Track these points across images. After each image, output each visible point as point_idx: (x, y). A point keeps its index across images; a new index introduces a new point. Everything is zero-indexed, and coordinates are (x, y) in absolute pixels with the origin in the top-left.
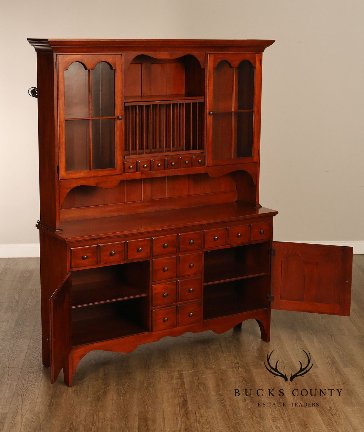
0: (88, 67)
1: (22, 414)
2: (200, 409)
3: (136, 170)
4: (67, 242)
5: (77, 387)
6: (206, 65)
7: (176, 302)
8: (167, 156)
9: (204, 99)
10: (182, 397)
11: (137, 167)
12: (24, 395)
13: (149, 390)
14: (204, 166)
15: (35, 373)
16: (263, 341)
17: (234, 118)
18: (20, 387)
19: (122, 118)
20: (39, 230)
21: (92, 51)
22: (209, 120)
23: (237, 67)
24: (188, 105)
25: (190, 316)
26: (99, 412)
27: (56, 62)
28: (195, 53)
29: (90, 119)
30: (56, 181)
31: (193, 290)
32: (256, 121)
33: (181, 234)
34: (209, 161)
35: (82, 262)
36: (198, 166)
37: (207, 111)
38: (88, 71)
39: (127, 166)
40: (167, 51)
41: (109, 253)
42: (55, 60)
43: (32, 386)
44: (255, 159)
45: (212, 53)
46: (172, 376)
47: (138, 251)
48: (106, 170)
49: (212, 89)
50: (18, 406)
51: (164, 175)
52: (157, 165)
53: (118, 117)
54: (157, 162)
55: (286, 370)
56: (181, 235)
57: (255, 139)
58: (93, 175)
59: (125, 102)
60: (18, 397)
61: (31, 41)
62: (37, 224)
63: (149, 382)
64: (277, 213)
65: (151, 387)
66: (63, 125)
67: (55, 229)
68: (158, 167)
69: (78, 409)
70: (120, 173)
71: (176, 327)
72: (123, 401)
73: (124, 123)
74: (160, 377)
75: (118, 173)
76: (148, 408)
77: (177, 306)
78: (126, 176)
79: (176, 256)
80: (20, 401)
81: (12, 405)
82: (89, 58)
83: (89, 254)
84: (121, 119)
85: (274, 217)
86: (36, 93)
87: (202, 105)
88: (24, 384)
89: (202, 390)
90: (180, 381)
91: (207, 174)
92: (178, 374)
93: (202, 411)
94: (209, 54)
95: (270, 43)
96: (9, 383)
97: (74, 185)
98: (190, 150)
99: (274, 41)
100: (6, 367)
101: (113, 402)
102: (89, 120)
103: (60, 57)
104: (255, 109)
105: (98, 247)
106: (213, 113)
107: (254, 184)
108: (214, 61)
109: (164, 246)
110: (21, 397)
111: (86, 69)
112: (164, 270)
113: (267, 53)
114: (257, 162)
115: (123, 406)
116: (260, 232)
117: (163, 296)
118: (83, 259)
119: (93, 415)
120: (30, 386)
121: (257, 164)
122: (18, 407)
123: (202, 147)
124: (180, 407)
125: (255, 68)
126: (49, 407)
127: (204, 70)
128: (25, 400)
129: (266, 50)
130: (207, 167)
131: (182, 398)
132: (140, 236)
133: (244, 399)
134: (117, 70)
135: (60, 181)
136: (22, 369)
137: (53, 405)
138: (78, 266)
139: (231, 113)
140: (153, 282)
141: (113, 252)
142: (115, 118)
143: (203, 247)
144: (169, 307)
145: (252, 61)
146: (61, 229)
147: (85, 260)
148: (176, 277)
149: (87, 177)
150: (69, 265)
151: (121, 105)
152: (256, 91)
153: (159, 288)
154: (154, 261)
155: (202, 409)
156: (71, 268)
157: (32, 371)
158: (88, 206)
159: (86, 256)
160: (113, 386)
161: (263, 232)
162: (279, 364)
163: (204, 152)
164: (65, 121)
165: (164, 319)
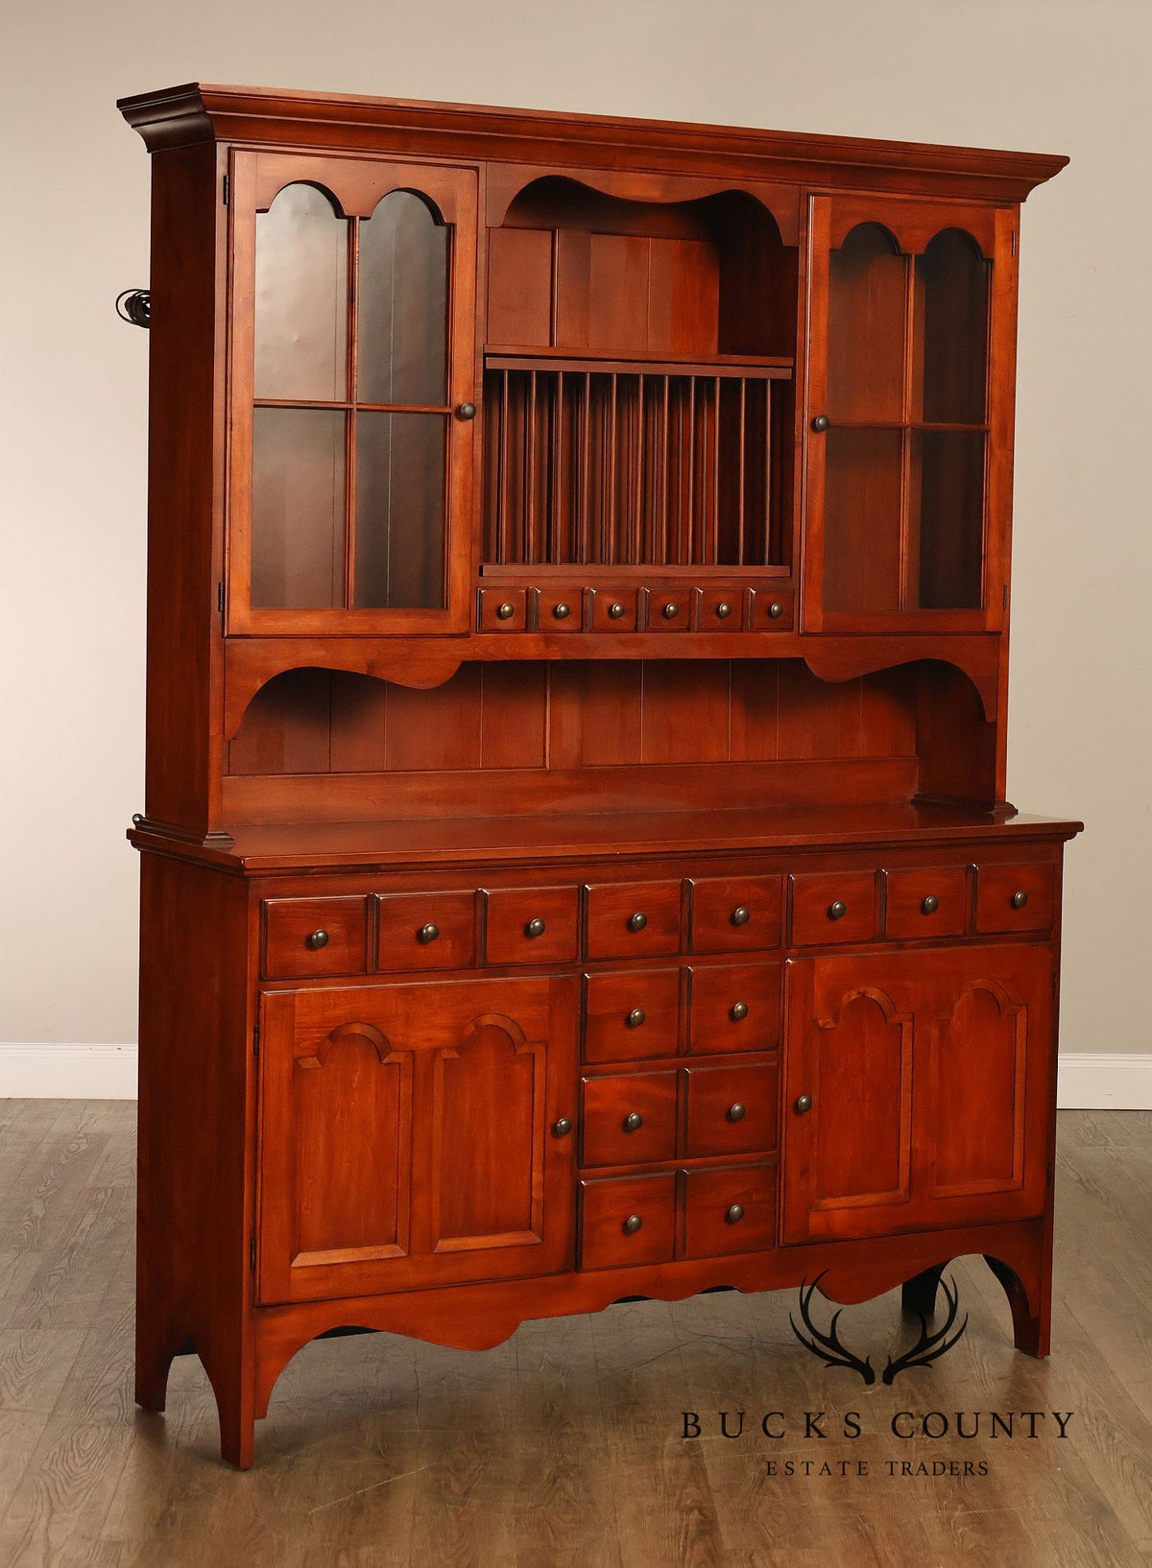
0: (347, 211)
1: (49, 1549)
2: (767, 1547)
3: (526, 626)
4: (246, 873)
5: (272, 1473)
6: (802, 234)
7: (675, 1157)
8: (647, 579)
9: (794, 369)
10: (696, 1512)
11: (528, 616)
12: (60, 1490)
13: (562, 1488)
14: (791, 630)
15: (102, 1429)
16: (1024, 1355)
17: (908, 448)
18: (46, 1465)
19: (475, 412)
21: (366, 148)
22: (811, 452)
23: (921, 251)
24: (731, 385)
25: (728, 1219)
26: (357, 1546)
27: (225, 177)
28: (761, 189)
29: (350, 406)
30: (213, 642)
31: (743, 1111)
32: (994, 469)
33: (701, 880)
34: (810, 614)
35: (304, 956)
36: (767, 630)
37: (804, 416)
38: (346, 221)
39: (489, 606)
40: (654, 170)
41: (411, 930)
42: (221, 170)
43: (92, 1466)
44: (991, 622)
45: (823, 190)
47: (528, 933)
48: (407, 615)
49: (823, 331)
50: (32, 1522)
51: (633, 654)
52: (605, 612)
53: (459, 408)
54: (608, 600)
55: (1116, 1441)
56: (699, 885)
57: (990, 542)
58: (355, 629)
59: (486, 355)
60: (35, 1496)
61: (133, 108)
62: (133, 827)
63: (561, 1463)
64: (1078, 827)
65: (569, 1477)
66: (247, 421)
67: (205, 832)
68: (612, 621)
69: (274, 1535)
70: (463, 628)
71: (674, 1259)
72: (458, 1517)
73: (480, 437)
74: (606, 1451)
75: (455, 631)
76: (556, 1538)
77: (679, 1174)
78: (484, 647)
79: (678, 969)
80: (40, 1506)
81: (9, 1520)
82: (346, 173)
83: (334, 929)
84: (471, 417)
85: (1066, 843)
86: (146, 310)
87: (786, 392)
88: (60, 1460)
89: (778, 1491)
90: (685, 1463)
91: (801, 662)
92: (681, 1444)
93: (778, 1555)
94: (814, 194)
95: (1049, 166)
97: (281, 665)
98: (737, 563)
99: (1065, 161)
101: (416, 1518)
102: (346, 410)
103: (241, 159)
104: (993, 423)
105: (370, 901)
106: (828, 425)
107: (989, 720)
108: (834, 224)
109: (630, 925)
110: (46, 1496)
111: (339, 213)
112: (629, 1022)
113: (1038, 206)
114: (1000, 633)
115: (455, 1531)
116: (1013, 900)
117: (626, 1126)
118: (311, 944)
119: (339, 1552)
120: (82, 1466)
121: (998, 639)
122: (34, 1524)
123: (782, 555)
124: (686, 1539)
125: (992, 261)
126: (157, 1526)
127: (791, 255)
128: (62, 1504)
129: (1037, 194)
130: (802, 635)
131: (695, 1515)
132: (537, 875)
133: (947, 1524)
134: (458, 229)
135: (228, 641)
136: (52, 1415)
137: (173, 1523)
138: (291, 975)
139: (898, 431)
140: (587, 1064)
141: (430, 929)
142: (447, 410)
143: (783, 941)
144: (647, 1176)
145: (979, 236)
146: (226, 834)
147: (319, 951)
148: (678, 1055)
149: (334, 637)
150: (252, 969)
151: (469, 364)
152: (996, 351)
153: (606, 1091)
154: (592, 980)
155: (778, 1546)
156: (263, 979)
157: (91, 1422)
158: (332, 770)
159: (320, 935)
160: (416, 1472)
161: (1025, 899)
162: (1088, 1422)
163: (791, 576)
164: (255, 406)
165: (625, 1224)
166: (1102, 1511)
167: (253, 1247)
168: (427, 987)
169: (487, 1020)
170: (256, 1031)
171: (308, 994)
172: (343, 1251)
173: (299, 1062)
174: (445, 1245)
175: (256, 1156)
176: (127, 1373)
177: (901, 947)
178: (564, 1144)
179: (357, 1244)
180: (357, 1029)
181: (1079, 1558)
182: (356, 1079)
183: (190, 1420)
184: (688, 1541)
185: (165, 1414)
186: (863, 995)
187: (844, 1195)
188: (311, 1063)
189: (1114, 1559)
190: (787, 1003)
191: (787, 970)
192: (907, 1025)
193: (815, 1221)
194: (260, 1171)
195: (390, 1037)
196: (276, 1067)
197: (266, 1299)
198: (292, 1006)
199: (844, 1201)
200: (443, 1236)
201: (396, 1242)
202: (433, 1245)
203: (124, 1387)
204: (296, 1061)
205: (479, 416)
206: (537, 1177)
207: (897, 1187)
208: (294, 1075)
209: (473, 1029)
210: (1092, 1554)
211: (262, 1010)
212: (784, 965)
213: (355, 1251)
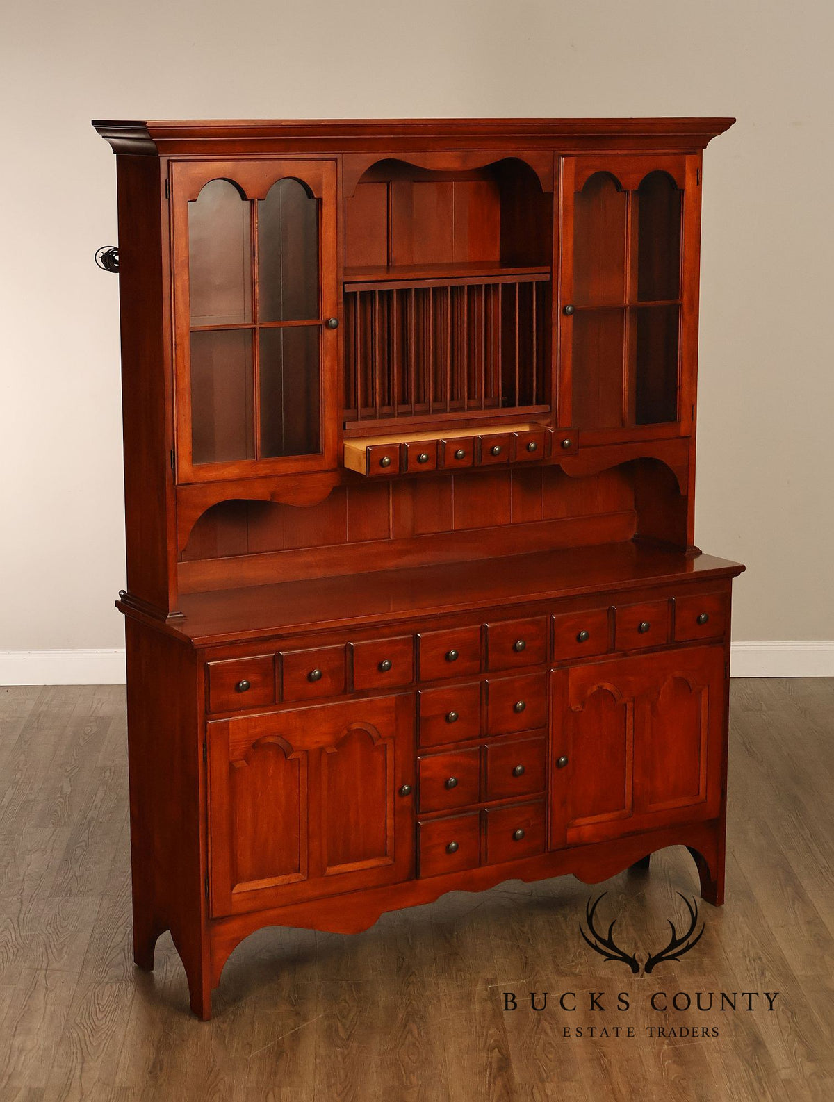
0: (249, 194)
1: (82, 1094)
2: (542, 1081)
4: (197, 647)
5: (224, 1022)
6: (556, 184)
7: (480, 802)
8: (455, 422)
9: (551, 273)
10: (497, 1050)
12: (88, 1043)
13: (410, 1031)
15: (114, 986)
16: (706, 903)
17: (628, 322)
18: (78, 1019)
19: (338, 324)
20: (124, 615)
21: (262, 151)
22: (563, 329)
23: (636, 188)
24: (508, 288)
25: (514, 837)
26: (280, 1087)
27: (166, 180)
28: (527, 155)
29: (254, 326)
30: (168, 489)
31: (523, 770)
32: (685, 329)
33: (493, 624)
35: (234, 696)
37: (558, 305)
38: (248, 202)
40: (455, 149)
41: (304, 673)
42: (163, 176)
43: (108, 1020)
44: (683, 429)
45: (570, 152)
46: (470, 994)
47: (380, 668)
48: (296, 460)
49: (570, 245)
50: (70, 1071)
53: (328, 321)
55: (767, 980)
56: (492, 628)
57: (683, 378)
58: (261, 473)
59: (344, 283)
60: (72, 1048)
61: (101, 126)
62: (119, 598)
63: (409, 1008)
64: (742, 568)
65: (414, 1022)
66: (186, 342)
67: (166, 612)
69: (227, 1079)
70: (334, 466)
71: (480, 865)
72: (344, 1059)
73: (342, 338)
74: (438, 998)
75: (328, 468)
76: (407, 1078)
77: (482, 812)
79: (479, 682)
80: (75, 1058)
81: (55, 1069)
82: (250, 170)
83: (254, 678)
84: (336, 327)
85: (735, 580)
86: (116, 262)
87: (546, 290)
88: (87, 1015)
89: (549, 1031)
90: (489, 1006)
91: (559, 467)
92: (486, 989)
93: (550, 1087)
94: (563, 156)
95: (722, 125)
96: (48, 1010)
97: (215, 498)
98: (515, 406)
99: (733, 121)
100: (41, 969)
101: (317, 1060)
102: (252, 329)
103: (176, 167)
104: (685, 299)
105: (277, 658)
106: (574, 310)
107: (682, 493)
108: (577, 174)
109: (447, 657)
110: (79, 1047)
111: (244, 196)
112: (447, 718)
113: (715, 152)
114: (690, 436)
115: (342, 1071)
116: (699, 619)
117: (447, 785)
118: (238, 689)
119: (268, 1093)
120: (102, 1019)
121: (689, 441)
122: (72, 1072)
123: (544, 398)
124: (490, 1074)
125: (684, 190)
126: (151, 1072)
127: (550, 197)
128: (90, 1055)
129: (713, 143)
131: (496, 1053)
132: (386, 631)
133: (658, 1056)
134: (324, 200)
135: (178, 488)
136: (81, 974)
137: (161, 1069)
138: (227, 710)
139: (622, 310)
140: (421, 748)
141: (316, 672)
142: (320, 323)
143: (548, 658)
144: (461, 815)
145: (674, 174)
146: (181, 613)
147: (244, 693)
148: (480, 736)
149: (247, 479)
150: (201, 706)
151: (333, 290)
152: (686, 251)
153: (434, 764)
154: (423, 694)
155: (549, 1080)
156: (208, 714)
157: (107, 980)
158: (250, 552)
159: (245, 683)
160: (316, 1019)
161: (707, 618)
162: (748, 962)
163: (551, 411)
164: (191, 332)
165: (448, 846)
166: (757, 1043)
167: (207, 883)
168: (315, 709)
169: (355, 726)
170: (205, 746)
171: (238, 720)
172: (265, 880)
173: (234, 764)
174: (332, 870)
175: (207, 827)
176: (129, 934)
177: (625, 655)
178: (407, 801)
179: (274, 874)
180: (271, 740)
181: (743, 1087)
182: (271, 771)
183: (170, 975)
184: (492, 1078)
185: (154, 972)
186: (601, 688)
187: (589, 816)
188: (241, 764)
189: (764, 1085)
190: (551, 697)
191: (551, 677)
192: (630, 705)
193: (571, 834)
194: (209, 836)
195: (292, 743)
196: (218, 769)
197: (216, 915)
198: (228, 729)
199: (590, 820)
200: (329, 865)
201: (299, 872)
202: (323, 871)
203: (126, 947)
204: (231, 763)
205: (341, 325)
206: (390, 822)
207: (624, 808)
208: (230, 773)
209: (347, 732)
210: (751, 1083)
211: (208, 734)
212: (549, 673)
213: (273, 879)
